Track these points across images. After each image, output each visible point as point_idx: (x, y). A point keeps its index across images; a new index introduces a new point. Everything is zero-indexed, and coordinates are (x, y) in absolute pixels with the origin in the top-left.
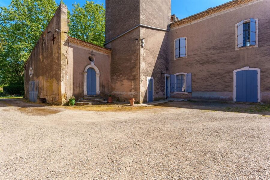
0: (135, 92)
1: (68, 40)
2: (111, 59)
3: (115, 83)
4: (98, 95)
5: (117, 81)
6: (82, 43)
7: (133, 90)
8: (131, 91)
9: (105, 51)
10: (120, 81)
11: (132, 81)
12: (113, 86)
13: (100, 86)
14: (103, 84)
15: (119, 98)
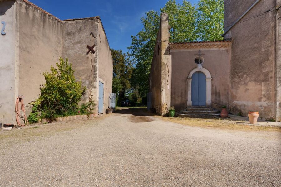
0: (267, 102)
1: (168, 47)
2: (232, 53)
3: (236, 89)
4: (210, 106)
5: (239, 86)
6: (185, 46)
7: (264, 99)
8: (260, 99)
9: (220, 45)
10: (243, 84)
11: (263, 83)
12: (234, 93)
13: (212, 94)
14: (218, 91)
15: (242, 111)
